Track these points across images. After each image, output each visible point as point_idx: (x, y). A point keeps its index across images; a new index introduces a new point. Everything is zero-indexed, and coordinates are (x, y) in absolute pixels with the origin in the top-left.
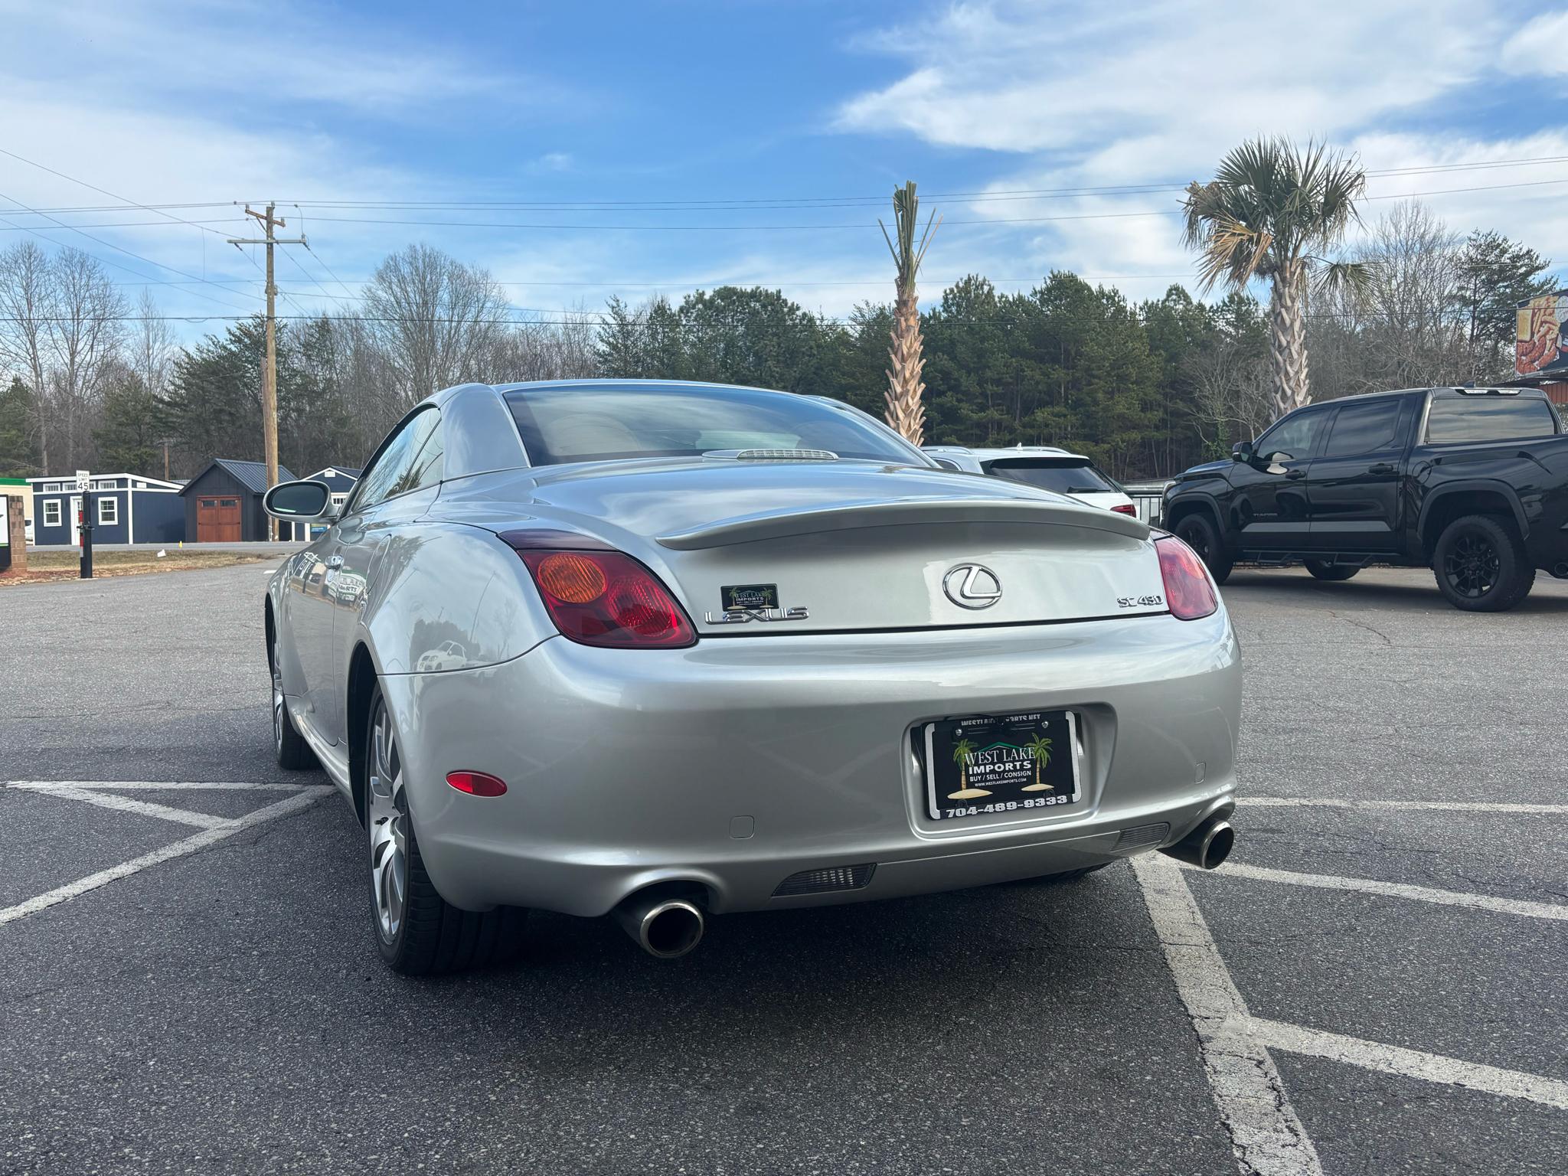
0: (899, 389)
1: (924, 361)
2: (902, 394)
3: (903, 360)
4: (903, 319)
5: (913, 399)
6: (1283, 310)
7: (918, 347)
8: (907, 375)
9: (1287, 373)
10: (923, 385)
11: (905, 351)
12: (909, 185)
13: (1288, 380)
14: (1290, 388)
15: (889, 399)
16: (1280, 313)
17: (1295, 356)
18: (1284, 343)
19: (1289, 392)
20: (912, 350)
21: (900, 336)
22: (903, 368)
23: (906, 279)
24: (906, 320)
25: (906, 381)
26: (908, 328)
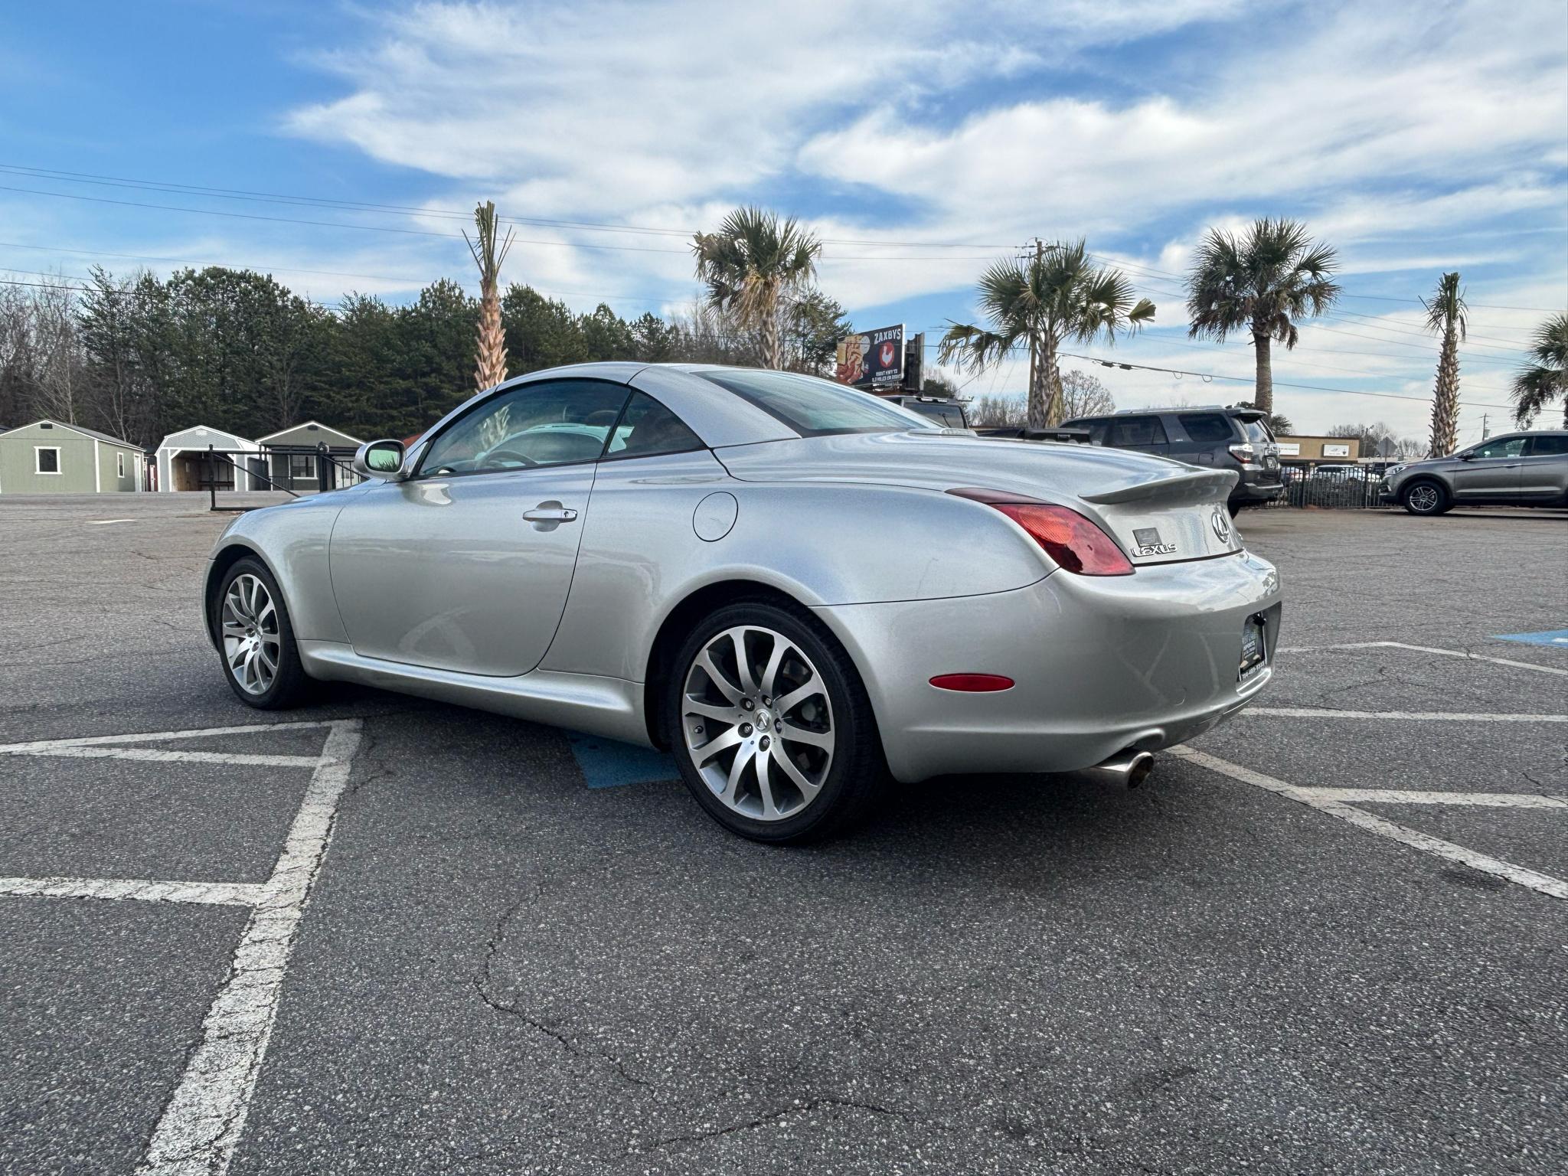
0: (487, 372)
1: (507, 350)
2: (490, 376)
3: (490, 348)
4: (488, 314)
6: (767, 334)
7: (501, 338)
8: (494, 361)
11: (492, 341)
12: (489, 203)
15: (478, 380)
18: (769, 357)
20: (497, 341)
21: (486, 329)
22: (491, 354)
23: (490, 282)
24: (491, 315)
25: (493, 366)
26: (493, 322)
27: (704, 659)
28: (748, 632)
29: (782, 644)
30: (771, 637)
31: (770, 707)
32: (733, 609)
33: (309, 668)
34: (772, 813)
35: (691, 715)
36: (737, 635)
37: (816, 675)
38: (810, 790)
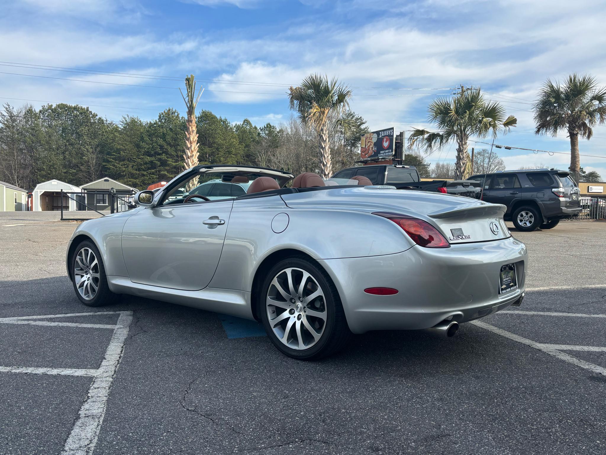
0: (189, 154)
1: (199, 144)
2: (191, 156)
3: (191, 143)
4: (190, 127)
5: (195, 158)
7: (196, 138)
8: (193, 149)
9: (324, 157)
10: (198, 154)
11: (192, 140)
12: (191, 76)
13: (325, 159)
14: (325, 162)
15: (185, 158)
16: (322, 136)
17: (327, 151)
18: (324, 146)
19: (325, 163)
20: (194, 140)
21: (189, 134)
22: (191, 146)
23: (192, 112)
24: (192, 128)
25: (192, 151)
26: (193, 131)
27: (275, 282)
28: (293, 270)
29: (306, 275)
30: (302, 272)
31: (302, 302)
32: (287, 261)
33: (111, 288)
34: (302, 346)
35: (270, 305)
36: (289, 271)
37: (319, 288)
38: (317, 336)
